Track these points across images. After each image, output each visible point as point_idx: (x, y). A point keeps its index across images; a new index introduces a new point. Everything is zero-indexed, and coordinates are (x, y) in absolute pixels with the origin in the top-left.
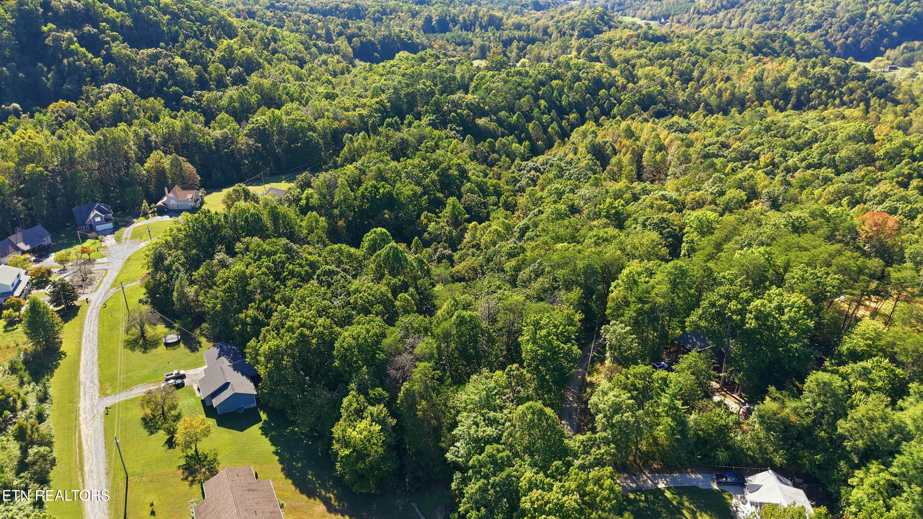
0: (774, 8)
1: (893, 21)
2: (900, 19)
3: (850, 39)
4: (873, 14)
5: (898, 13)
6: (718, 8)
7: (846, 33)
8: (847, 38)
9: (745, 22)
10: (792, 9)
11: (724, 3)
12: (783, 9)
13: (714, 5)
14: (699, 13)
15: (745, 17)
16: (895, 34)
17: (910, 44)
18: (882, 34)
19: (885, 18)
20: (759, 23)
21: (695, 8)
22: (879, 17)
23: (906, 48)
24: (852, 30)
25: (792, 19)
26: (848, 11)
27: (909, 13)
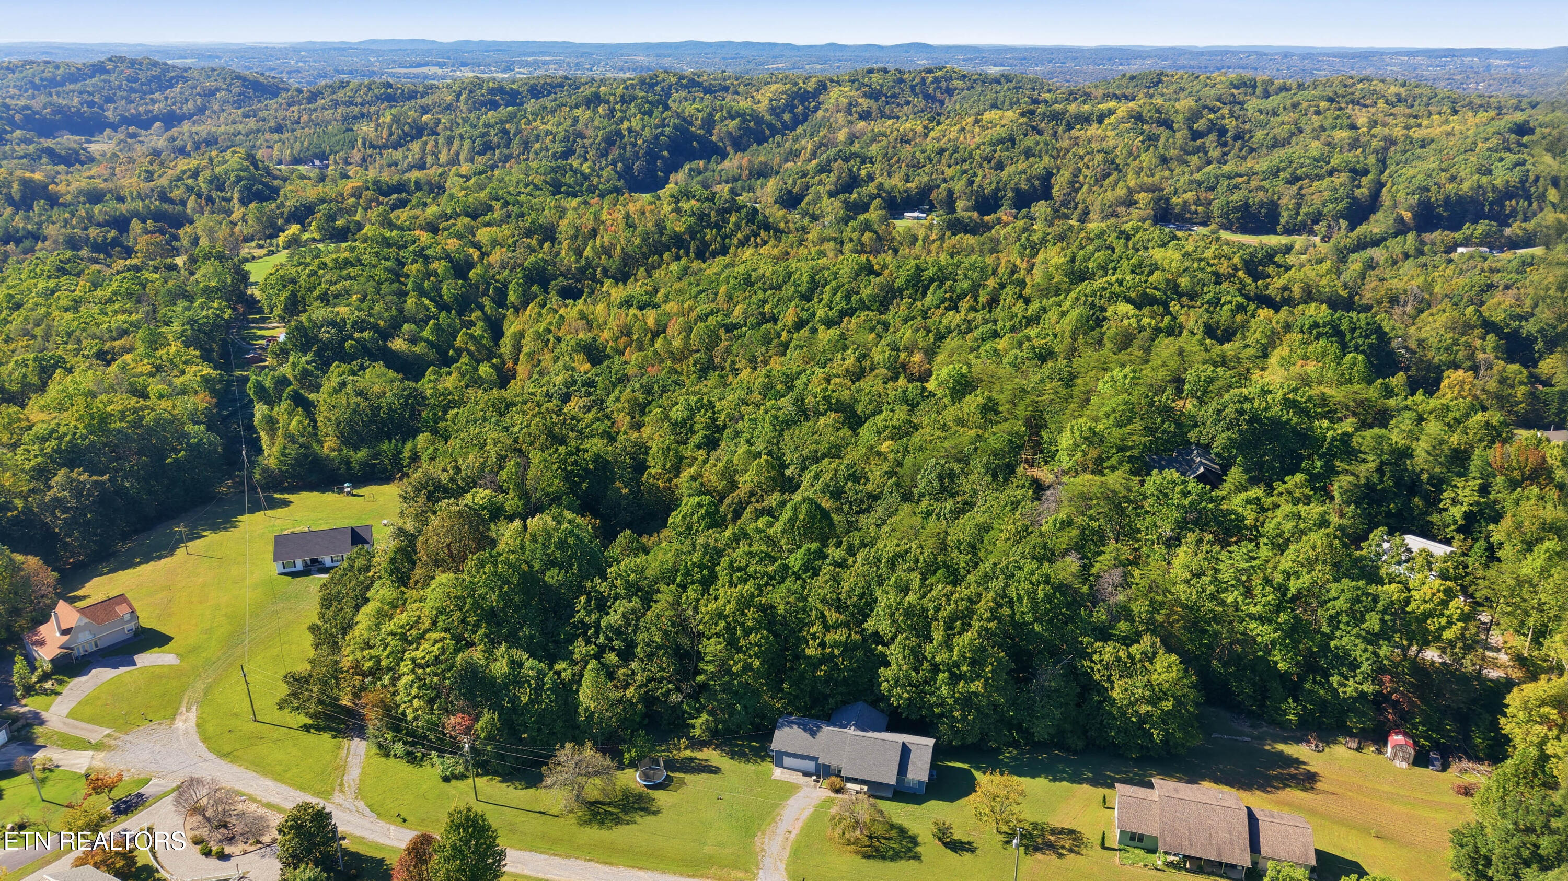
0: (493, 132)
1: (657, 138)
2: (662, 134)
3: (619, 165)
4: (630, 130)
5: (657, 127)
6: (401, 138)
7: (610, 157)
8: (614, 163)
9: (458, 154)
10: (518, 132)
11: (406, 128)
12: (506, 132)
13: (391, 134)
14: (373, 146)
15: (455, 147)
16: (665, 153)
17: (694, 164)
18: (652, 156)
19: (647, 133)
20: (480, 154)
21: (364, 139)
22: (638, 134)
23: (691, 170)
24: (615, 153)
25: (526, 145)
26: (598, 128)
27: (668, 125)
